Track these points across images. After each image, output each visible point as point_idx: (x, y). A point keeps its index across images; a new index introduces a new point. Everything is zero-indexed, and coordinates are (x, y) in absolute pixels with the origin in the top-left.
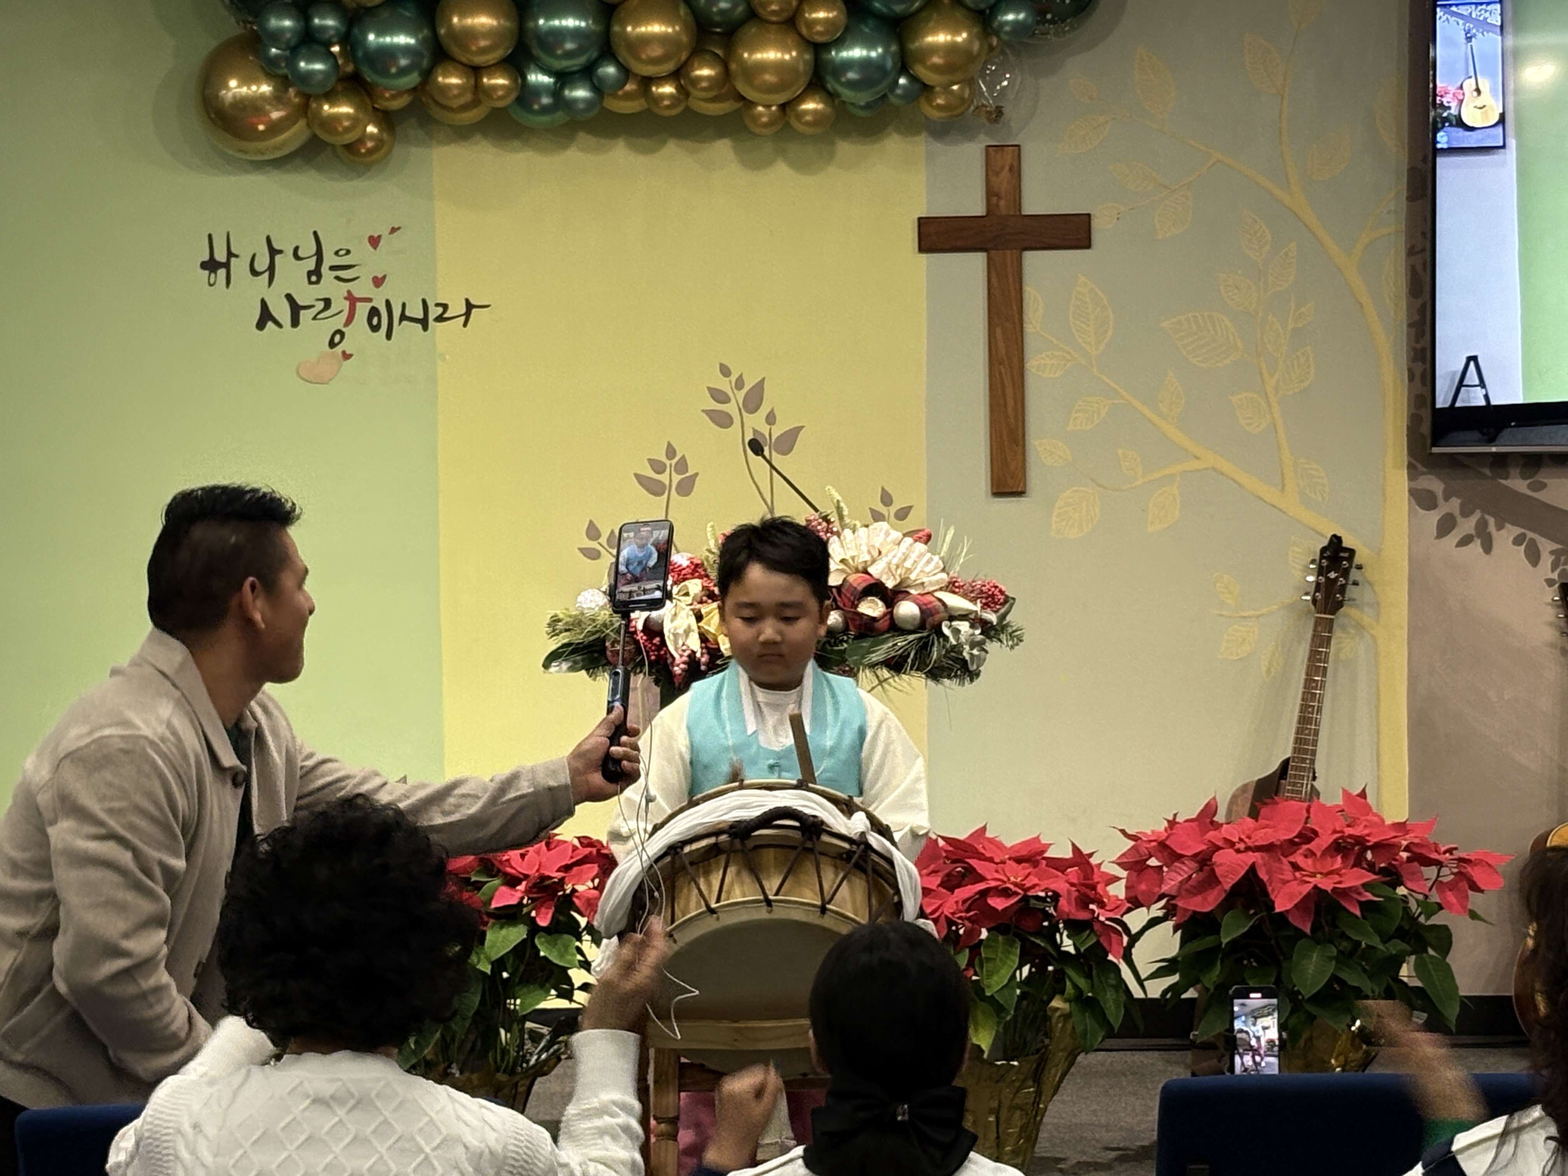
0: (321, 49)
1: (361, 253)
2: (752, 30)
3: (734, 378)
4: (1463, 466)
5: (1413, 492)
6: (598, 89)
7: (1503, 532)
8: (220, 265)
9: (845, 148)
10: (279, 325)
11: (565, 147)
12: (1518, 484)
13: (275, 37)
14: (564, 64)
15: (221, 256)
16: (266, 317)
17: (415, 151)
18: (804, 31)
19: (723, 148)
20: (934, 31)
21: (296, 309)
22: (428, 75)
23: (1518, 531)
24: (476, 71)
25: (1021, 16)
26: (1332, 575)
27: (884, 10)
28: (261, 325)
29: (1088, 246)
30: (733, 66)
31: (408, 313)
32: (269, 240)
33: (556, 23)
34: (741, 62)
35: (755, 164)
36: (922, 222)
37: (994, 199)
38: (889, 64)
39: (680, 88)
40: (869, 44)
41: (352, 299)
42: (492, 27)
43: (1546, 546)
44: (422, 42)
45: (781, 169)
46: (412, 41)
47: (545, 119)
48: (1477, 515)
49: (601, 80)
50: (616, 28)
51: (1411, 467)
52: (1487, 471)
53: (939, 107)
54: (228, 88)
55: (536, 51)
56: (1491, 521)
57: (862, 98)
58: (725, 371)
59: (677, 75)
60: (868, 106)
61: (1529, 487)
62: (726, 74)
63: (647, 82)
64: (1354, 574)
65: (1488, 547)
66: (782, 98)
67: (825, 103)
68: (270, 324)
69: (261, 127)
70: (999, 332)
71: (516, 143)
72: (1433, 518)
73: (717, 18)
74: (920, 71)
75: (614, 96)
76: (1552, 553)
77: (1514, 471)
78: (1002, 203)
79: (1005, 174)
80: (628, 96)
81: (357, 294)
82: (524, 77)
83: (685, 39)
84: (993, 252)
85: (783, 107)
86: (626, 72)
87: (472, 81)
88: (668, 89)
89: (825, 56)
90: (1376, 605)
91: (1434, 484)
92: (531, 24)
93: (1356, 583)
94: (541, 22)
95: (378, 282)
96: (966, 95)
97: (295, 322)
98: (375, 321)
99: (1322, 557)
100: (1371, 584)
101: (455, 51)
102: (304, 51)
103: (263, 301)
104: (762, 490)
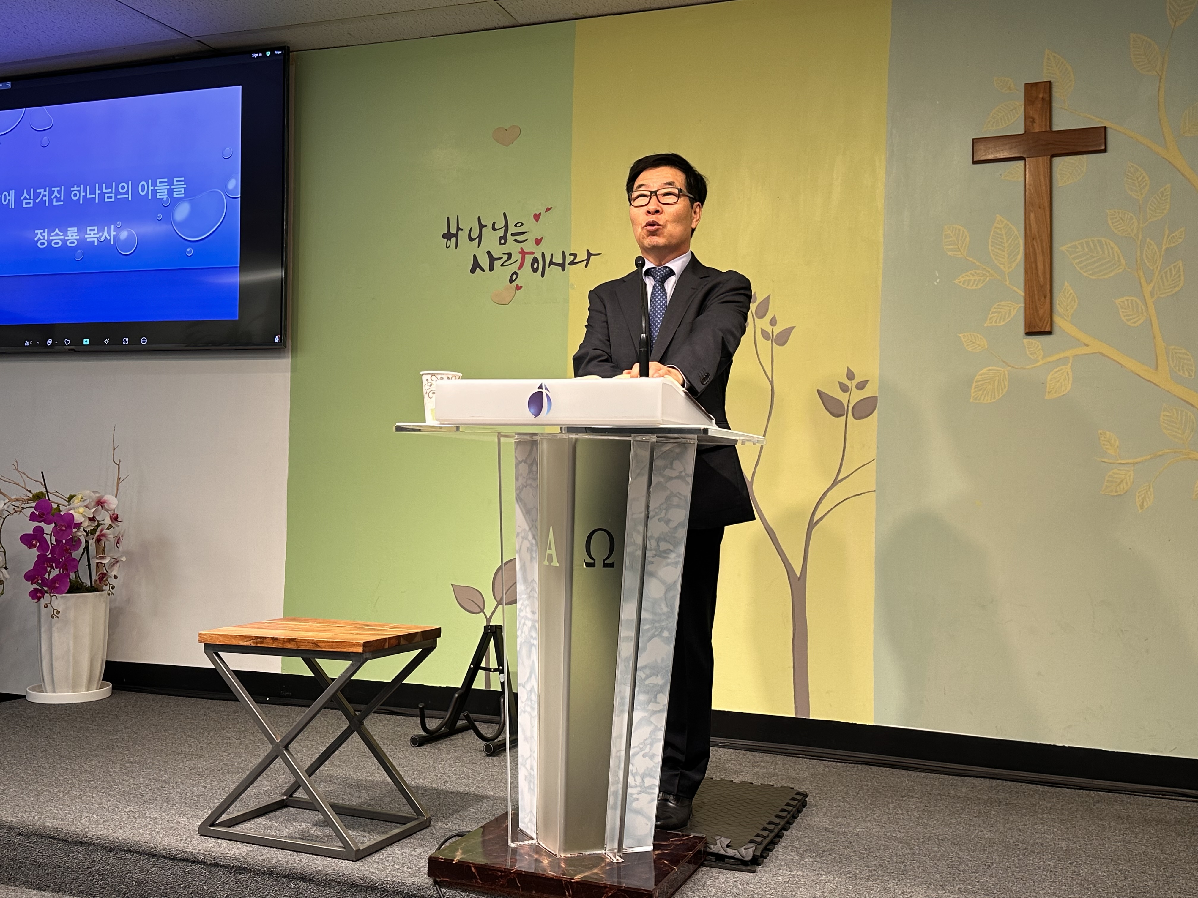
1: (530, 224)
8: (453, 235)
10: (483, 271)
15: (453, 231)
16: (476, 266)
21: (492, 260)
28: (473, 271)
31: (554, 261)
32: (479, 219)
41: (523, 253)
68: (478, 270)
81: (525, 250)
95: (538, 242)
97: (491, 269)
98: (535, 266)
103: (475, 256)
104: (766, 369)
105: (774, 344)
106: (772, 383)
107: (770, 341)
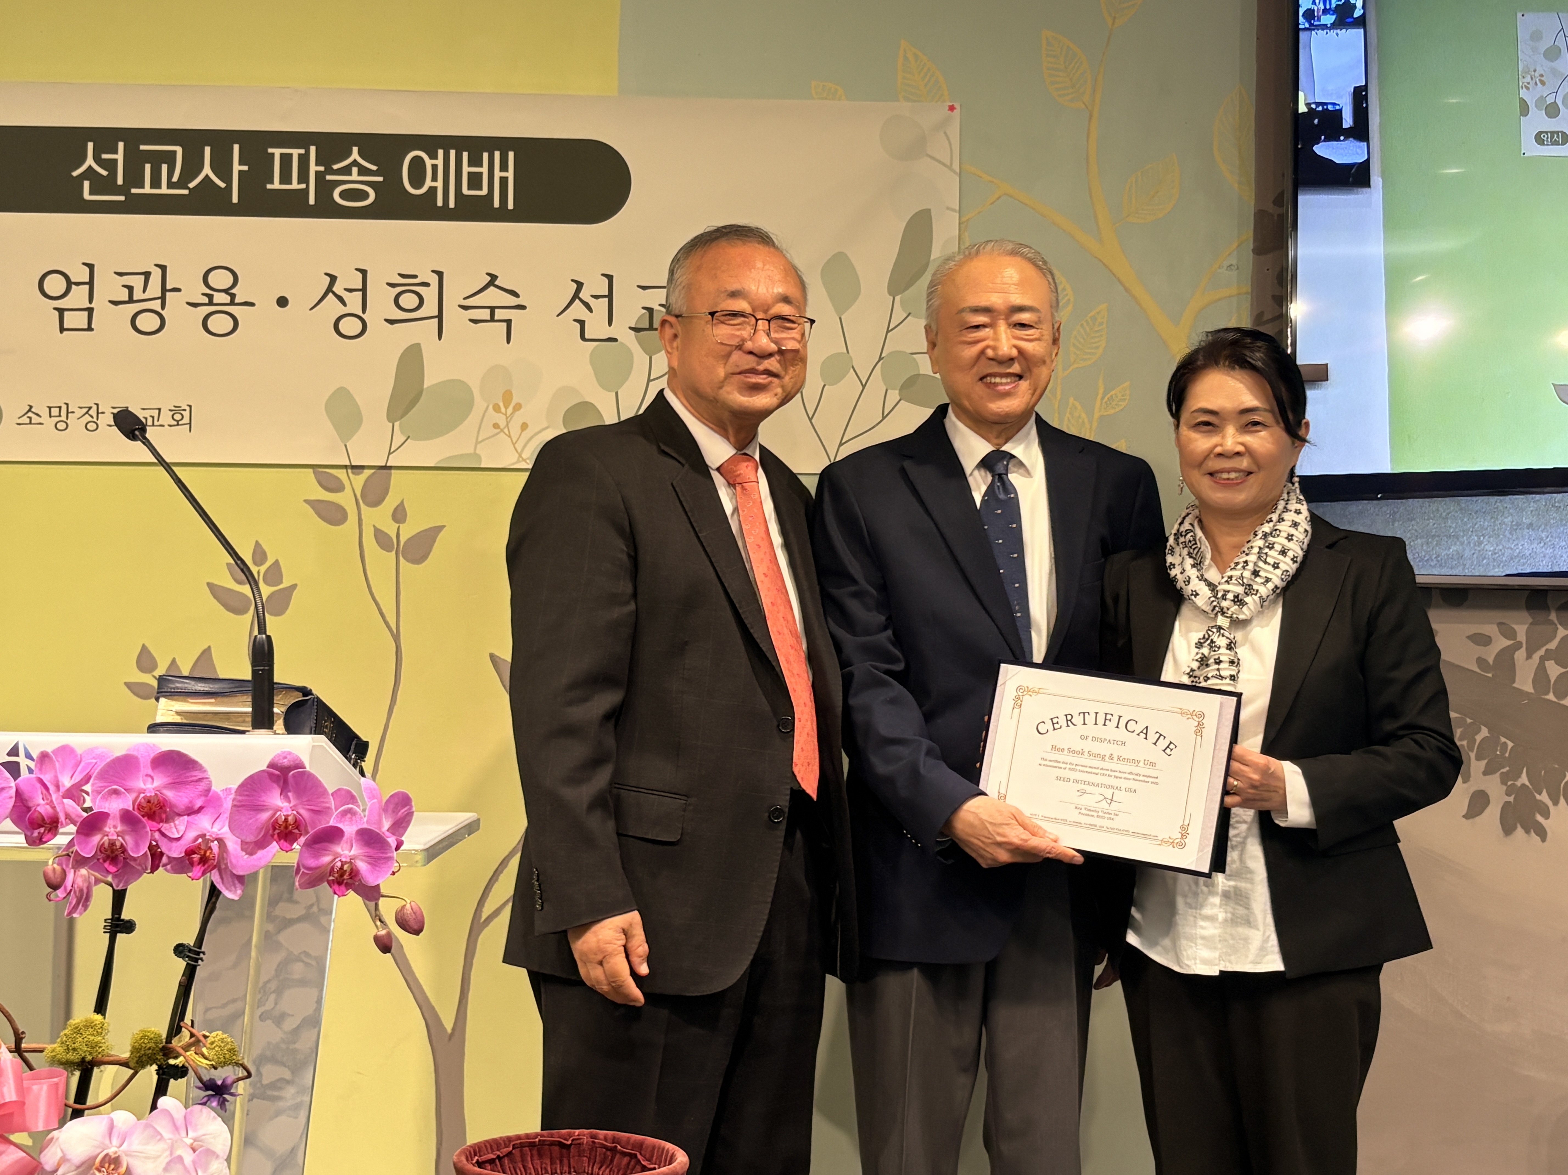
104: (384, 610)
105: (401, 559)
106: (396, 638)
107: (394, 553)
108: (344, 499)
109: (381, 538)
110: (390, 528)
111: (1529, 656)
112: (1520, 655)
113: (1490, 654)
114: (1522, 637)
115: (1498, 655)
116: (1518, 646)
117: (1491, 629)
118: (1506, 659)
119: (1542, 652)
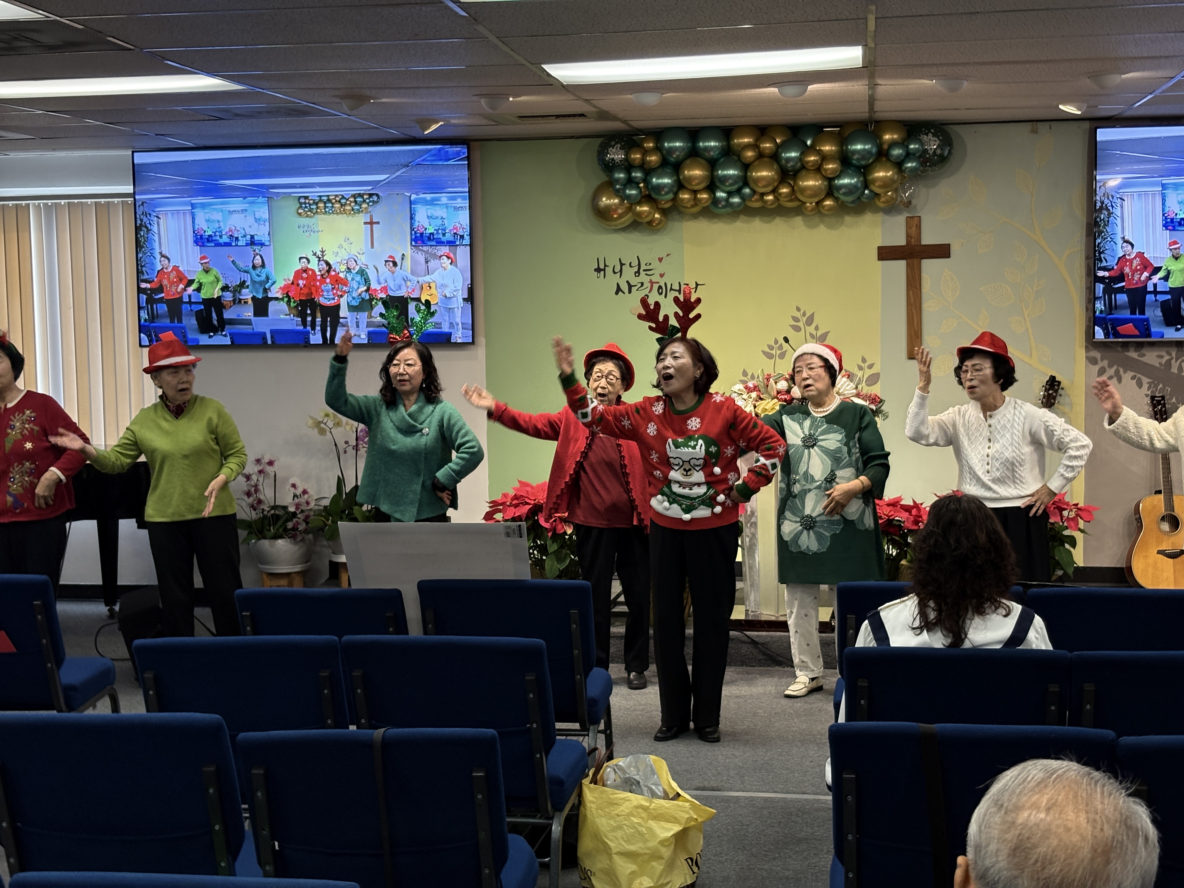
0: (635, 185)
1: (655, 264)
2: (804, 172)
3: (802, 312)
4: (1110, 347)
5: (1087, 358)
6: (743, 198)
7: (1126, 375)
8: (601, 270)
9: (848, 219)
10: (624, 293)
11: (736, 221)
12: (1133, 354)
13: (617, 181)
14: (729, 189)
15: (602, 267)
16: (619, 290)
17: (676, 224)
18: (824, 173)
19: (798, 220)
20: (879, 172)
21: (630, 287)
22: (676, 194)
23: (1133, 374)
24: (695, 192)
25: (914, 164)
26: (1051, 392)
27: (857, 164)
28: (617, 293)
29: (949, 257)
30: (796, 188)
31: (673, 288)
32: (620, 259)
33: (725, 172)
34: (799, 186)
35: (811, 227)
36: (880, 248)
37: (909, 239)
38: (859, 185)
39: (775, 197)
40: (852, 177)
41: (652, 283)
42: (700, 175)
43: (1145, 380)
44: (675, 181)
45: (822, 228)
46: (669, 181)
47: (723, 210)
48: (1115, 367)
49: (744, 195)
50: (749, 174)
51: (1086, 347)
52: (1120, 349)
53: (883, 202)
54: (603, 201)
55: (718, 184)
56: (1121, 370)
57: (849, 199)
58: (798, 309)
59: (774, 191)
60: (853, 202)
61: (1138, 355)
62: (793, 191)
63: (763, 195)
64: (1060, 391)
65: (1120, 380)
66: (817, 200)
67: (834, 201)
68: (620, 292)
69: (615, 216)
70: (911, 292)
71: (716, 220)
72: (1096, 368)
73: (790, 169)
74: (873, 188)
75: (751, 200)
76: (1148, 383)
77: (1132, 349)
78: (913, 240)
79: (914, 228)
80: (757, 201)
81: (653, 281)
82: (714, 194)
83: (776, 177)
84: (909, 260)
85: (817, 203)
86: (754, 192)
87: (693, 196)
88: (770, 197)
89: (833, 183)
90: (1071, 405)
91: (1096, 354)
92: (716, 173)
93: (1060, 395)
94: (720, 172)
95: (662, 276)
96: (894, 196)
97: (630, 292)
98: (660, 291)
99: (1047, 384)
100: (1068, 396)
101: (686, 185)
102: (628, 186)
103: (618, 284)
108: (801, 324)
109: (812, 335)
110: (814, 333)
111: (1176, 361)
112: (1173, 361)
113: (1163, 361)
114: (1174, 354)
115: (1165, 362)
116: (1172, 358)
117: (1163, 353)
118: (1169, 362)
119: (1180, 360)
